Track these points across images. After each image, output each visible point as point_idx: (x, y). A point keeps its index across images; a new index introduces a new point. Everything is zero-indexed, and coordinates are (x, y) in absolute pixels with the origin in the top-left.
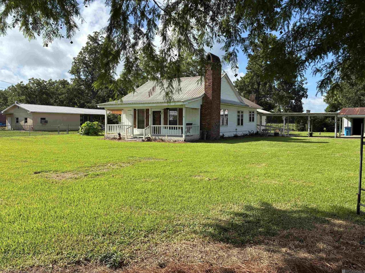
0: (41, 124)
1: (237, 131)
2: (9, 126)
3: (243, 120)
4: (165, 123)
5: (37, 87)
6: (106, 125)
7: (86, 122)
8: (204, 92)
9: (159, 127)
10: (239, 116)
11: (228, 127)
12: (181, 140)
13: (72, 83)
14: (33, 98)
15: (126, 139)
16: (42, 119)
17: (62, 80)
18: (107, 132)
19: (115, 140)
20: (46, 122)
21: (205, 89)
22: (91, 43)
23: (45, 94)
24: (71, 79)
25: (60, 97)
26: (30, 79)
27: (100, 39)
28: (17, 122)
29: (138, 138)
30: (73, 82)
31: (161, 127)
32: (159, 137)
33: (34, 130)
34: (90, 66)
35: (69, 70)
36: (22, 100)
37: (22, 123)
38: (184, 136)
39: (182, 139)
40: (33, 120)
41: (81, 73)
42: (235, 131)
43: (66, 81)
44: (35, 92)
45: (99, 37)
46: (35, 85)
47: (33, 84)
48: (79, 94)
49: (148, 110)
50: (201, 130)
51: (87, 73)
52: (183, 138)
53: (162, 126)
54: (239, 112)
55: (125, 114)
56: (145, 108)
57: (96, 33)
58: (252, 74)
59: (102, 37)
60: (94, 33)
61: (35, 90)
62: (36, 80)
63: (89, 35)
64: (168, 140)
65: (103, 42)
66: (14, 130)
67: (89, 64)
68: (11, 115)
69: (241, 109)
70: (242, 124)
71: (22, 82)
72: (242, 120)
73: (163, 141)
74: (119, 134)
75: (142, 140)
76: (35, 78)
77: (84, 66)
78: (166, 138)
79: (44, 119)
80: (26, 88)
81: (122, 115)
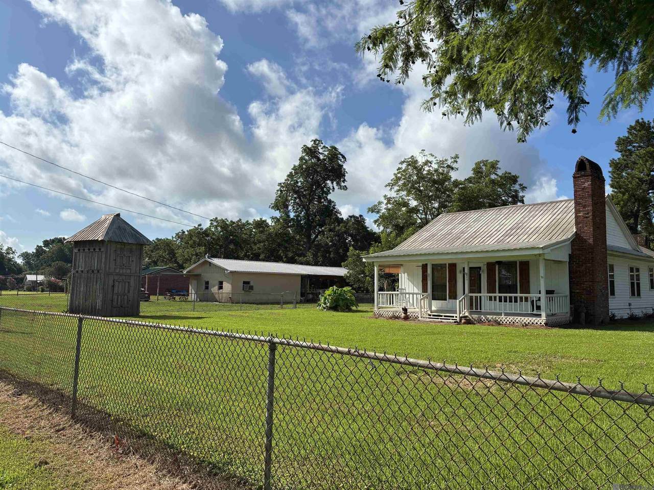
0: (243, 292)
1: (632, 307)
2: (192, 296)
3: (641, 284)
4: (491, 289)
5: (222, 231)
6: (377, 293)
7: (331, 288)
8: (575, 230)
9: (476, 297)
10: (632, 277)
11: (616, 299)
12: (539, 323)
13: (273, 224)
14: (215, 249)
15: (420, 318)
16: (245, 283)
17: (259, 220)
18: (377, 305)
19: (397, 320)
20: (251, 288)
21: (577, 224)
22: (307, 158)
23: (234, 243)
24: (273, 218)
25: (255, 247)
26: (212, 220)
27: (321, 151)
28: (207, 288)
29: (443, 317)
30: (275, 223)
31: (480, 297)
32: (488, 316)
33: (233, 301)
34: (304, 196)
35: (272, 204)
36: (200, 253)
37: (215, 289)
38: (544, 314)
39: (540, 321)
40: (232, 284)
41: (290, 208)
42: (628, 307)
43: (265, 221)
44: (219, 239)
45: (319, 148)
46: (219, 229)
47: (216, 227)
48: (286, 241)
49: (453, 267)
50: (571, 303)
51: (300, 207)
52: (543, 319)
53: (484, 294)
54: (632, 270)
55: (406, 274)
56: (447, 262)
57: (315, 141)
58: (626, 197)
59: (324, 147)
60: (313, 143)
61: (218, 236)
62: (220, 220)
63: (304, 146)
64: (508, 322)
65: (325, 156)
66: (200, 301)
67: (302, 192)
68: (197, 277)
69: (635, 264)
70: (639, 294)
71: (200, 225)
72: (638, 285)
73: (499, 324)
74: (405, 310)
75: (455, 322)
76: (219, 218)
77: (295, 196)
78: (503, 318)
79: (248, 283)
80: (206, 233)
81: (400, 275)
